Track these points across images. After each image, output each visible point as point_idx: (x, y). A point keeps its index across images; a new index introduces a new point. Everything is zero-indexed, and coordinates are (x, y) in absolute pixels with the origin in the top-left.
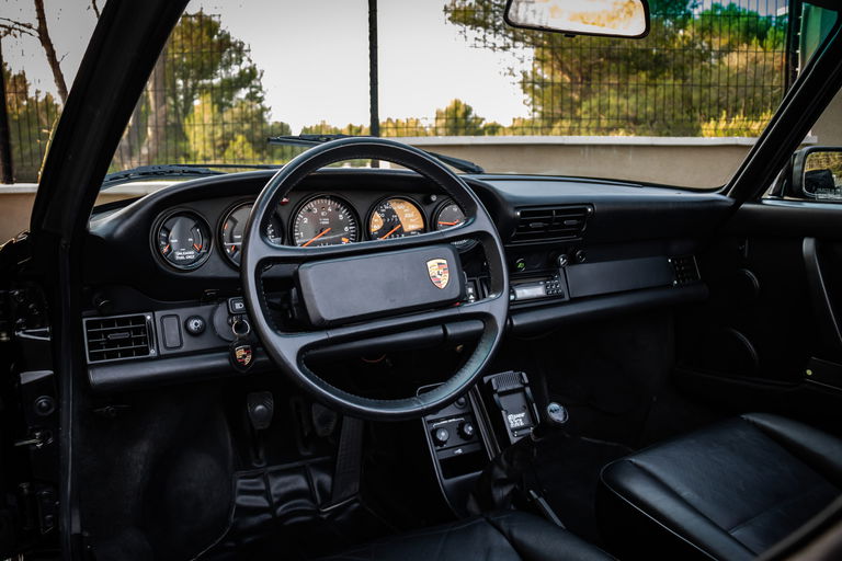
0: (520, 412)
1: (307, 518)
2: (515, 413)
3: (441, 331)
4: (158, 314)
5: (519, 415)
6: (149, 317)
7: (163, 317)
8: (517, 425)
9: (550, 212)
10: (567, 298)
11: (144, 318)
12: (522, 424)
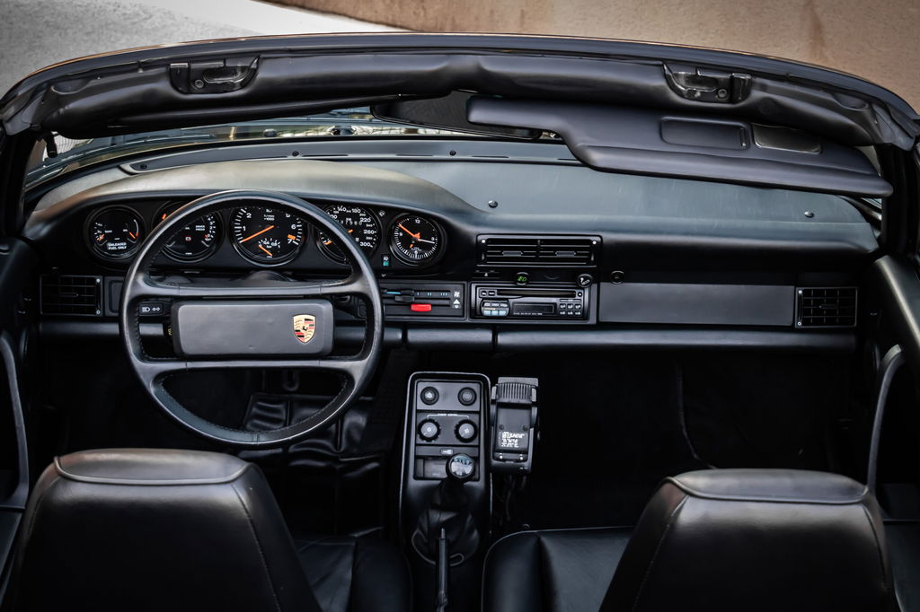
0: (519, 432)
1: (321, 464)
2: (511, 431)
3: (400, 336)
4: (109, 279)
5: (516, 436)
6: (98, 280)
7: (111, 283)
8: (510, 445)
9: (535, 241)
10: (592, 321)
11: (95, 280)
12: (516, 446)
